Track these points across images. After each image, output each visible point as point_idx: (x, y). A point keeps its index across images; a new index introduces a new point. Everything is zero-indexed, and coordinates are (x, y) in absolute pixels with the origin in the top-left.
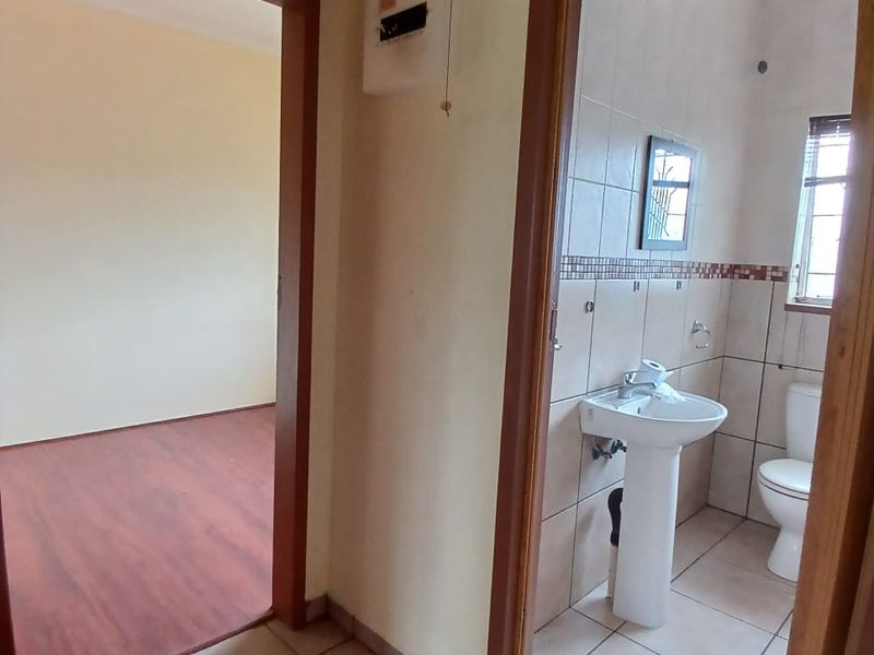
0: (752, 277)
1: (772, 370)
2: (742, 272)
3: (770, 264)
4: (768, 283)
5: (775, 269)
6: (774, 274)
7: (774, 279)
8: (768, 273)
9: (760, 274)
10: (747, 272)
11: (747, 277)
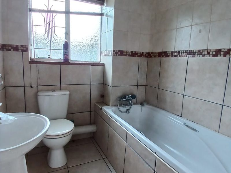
0: (12, 50)
1: (28, 89)
2: (7, 48)
3: (19, 44)
4: (20, 53)
5: (22, 46)
6: (22, 48)
7: (22, 51)
8: (19, 48)
9: (16, 48)
10: (10, 48)
11: (10, 50)
